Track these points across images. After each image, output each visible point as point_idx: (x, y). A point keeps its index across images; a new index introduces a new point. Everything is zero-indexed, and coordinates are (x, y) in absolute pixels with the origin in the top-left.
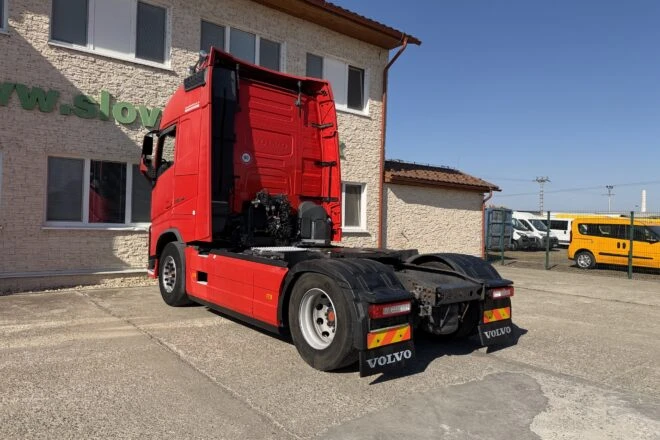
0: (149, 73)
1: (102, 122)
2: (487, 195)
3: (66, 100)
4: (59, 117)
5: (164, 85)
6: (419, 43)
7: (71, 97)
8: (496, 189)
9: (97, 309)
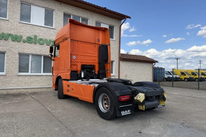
0: (48, 29)
1: (34, 44)
2: (154, 64)
3: (24, 38)
4: (22, 43)
5: (53, 33)
6: (130, 18)
7: (26, 37)
8: (157, 62)
9: (30, 98)
